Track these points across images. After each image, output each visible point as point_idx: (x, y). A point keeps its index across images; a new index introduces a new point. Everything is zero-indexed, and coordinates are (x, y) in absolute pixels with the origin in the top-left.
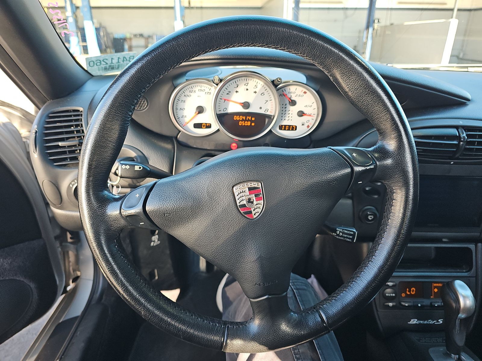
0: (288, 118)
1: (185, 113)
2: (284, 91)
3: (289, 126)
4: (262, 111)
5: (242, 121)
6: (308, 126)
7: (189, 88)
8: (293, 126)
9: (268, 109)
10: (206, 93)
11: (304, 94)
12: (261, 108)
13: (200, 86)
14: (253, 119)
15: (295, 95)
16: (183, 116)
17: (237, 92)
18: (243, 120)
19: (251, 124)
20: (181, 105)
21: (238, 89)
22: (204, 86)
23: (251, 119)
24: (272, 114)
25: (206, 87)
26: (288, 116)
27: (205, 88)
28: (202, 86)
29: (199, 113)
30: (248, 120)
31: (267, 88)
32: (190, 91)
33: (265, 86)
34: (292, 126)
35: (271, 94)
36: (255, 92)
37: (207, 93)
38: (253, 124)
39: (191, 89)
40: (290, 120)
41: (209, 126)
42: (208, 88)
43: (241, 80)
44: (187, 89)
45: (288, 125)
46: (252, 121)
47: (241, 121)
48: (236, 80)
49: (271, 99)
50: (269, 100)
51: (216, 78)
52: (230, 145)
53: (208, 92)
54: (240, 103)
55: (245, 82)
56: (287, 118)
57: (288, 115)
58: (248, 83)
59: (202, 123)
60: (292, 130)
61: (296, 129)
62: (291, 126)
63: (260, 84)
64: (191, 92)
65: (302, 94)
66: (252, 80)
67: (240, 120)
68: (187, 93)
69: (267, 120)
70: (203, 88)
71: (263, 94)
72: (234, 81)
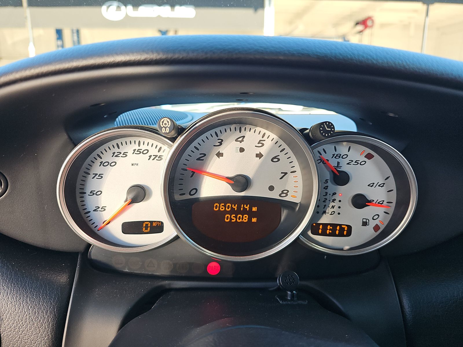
0: (332, 210)
1: (103, 200)
2: (322, 152)
3: (334, 226)
4: (274, 195)
5: (230, 213)
6: (376, 228)
7: (111, 147)
8: (343, 226)
9: (288, 191)
10: (150, 156)
11: (366, 159)
12: (271, 188)
13: (137, 143)
14: (254, 209)
15: (347, 160)
16: (99, 208)
17: (219, 155)
18: (232, 211)
19: (250, 219)
20: (92, 184)
21: (221, 149)
22: (146, 143)
23: (251, 208)
24: (297, 200)
25: (150, 145)
26: (330, 206)
27: (149, 148)
28: (142, 143)
29: (135, 200)
30: (244, 212)
31: (285, 146)
32: (114, 153)
33: (281, 142)
34: (340, 225)
35: (294, 158)
36: (259, 156)
37: (153, 157)
38: (254, 220)
39: (116, 150)
40: (336, 213)
41: (157, 227)
42: (154, 146)
43: (228, 130)
44: (107, 149)
45: (331, 225)
46: (251, 214)
47: (228, 213)
48: (217, 130)
49: (293, 169)
50: (288, 170)
51: (165, 122)
52: (206, 266)
53: (156, 156)
54: (228, 178)
55: (238, 134)
56: (329, 210)
57: (332, 204)
58: (244, 137)
59: (144, 222)
60: (341, 235)
61: (349, 234)
62: (337, 225)
63: (271, 138)
64: (116, 156)
65: (362, 158)
66: (252, 131)
67: (226, 212)
68: (107, 157)
69: (284, 214)
70: (143, 147)
71: (275, 159)
72: (212, 132)
